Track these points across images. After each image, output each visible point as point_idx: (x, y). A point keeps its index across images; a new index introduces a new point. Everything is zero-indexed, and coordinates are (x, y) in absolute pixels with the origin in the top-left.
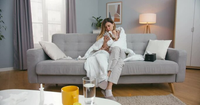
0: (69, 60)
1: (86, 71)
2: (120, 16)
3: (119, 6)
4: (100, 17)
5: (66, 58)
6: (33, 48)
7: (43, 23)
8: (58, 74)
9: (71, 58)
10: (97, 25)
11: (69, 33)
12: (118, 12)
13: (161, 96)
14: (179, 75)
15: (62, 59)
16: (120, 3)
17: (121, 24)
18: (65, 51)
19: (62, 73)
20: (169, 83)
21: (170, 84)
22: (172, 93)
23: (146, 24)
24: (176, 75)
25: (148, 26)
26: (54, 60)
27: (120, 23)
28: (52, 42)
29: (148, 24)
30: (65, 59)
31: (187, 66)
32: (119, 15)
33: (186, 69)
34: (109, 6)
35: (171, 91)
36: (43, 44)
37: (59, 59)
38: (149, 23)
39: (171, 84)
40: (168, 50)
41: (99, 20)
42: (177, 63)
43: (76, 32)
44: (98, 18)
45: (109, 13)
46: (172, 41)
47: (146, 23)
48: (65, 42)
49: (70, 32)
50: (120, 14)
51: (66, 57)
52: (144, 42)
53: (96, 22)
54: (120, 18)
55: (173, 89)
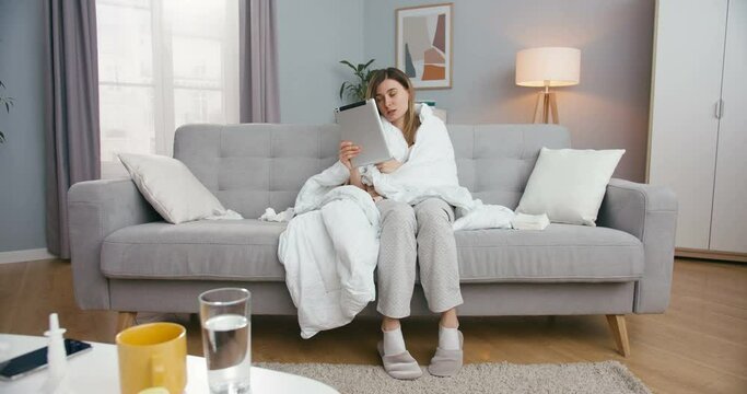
0: (231, 222)
1: (282, 266)
2: (447, 56)
3: (442, 18)
4: (372, 61)
5: (220, 215)
6: (99, 178)
7: (154, 86)
8: (181, 274)
9: (239, 217)
10: (358, 91)
11: (251, 121)
12: (439, 42)
13: (572, 367)
14: (645, 286)
15: (204, 219)
16: (445, 10)
17: (450, 88)
18: (221, 189)
19: (196, 273)
20: (607, 316)
21: (611, 318)
22: (620, 352)
23: (543, 88)
24: (636, 283)
25: (548, 97)
26: (172, 223)
27: (444, 83)
28: (174, 157)
29: (550, 88)
30: (216, 218)
31: (677, 250)
32: (441, 53)
33: (676, 258)
34: (405, 19)
35: (615, 345)
36: (133, 164)
37: (191, 218)
38: (552, 84)
39: (618, 318)
40: (607, 186)
41: (365, 72)
42: (637, 240)
43: (277, 121)
44: (361, 67)
45: (406, 45)
46: (624, 151)
47: (540, 84)
48: (223, 155)
49: (254, 118)
50: (444, 51)
51: (222, 211)
52: (521, 158)
53: (355, 80)
54: (447, 65)
55: (622, 338)
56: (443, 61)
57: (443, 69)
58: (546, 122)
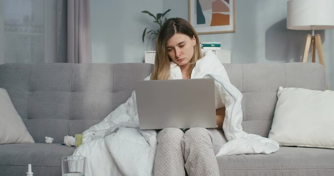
2: (230, 6)
4: (169, 10)
17: (234, 32)
27: (229, 28)
32: (226, 3)
41: (163, 19)
44: (159, 16)
47: (307, 28)
48: (32, 89)
50: (228, 2)
54: (231, 13)
56: (227, 10)
57: (228, 16)
58: (314, 61)
